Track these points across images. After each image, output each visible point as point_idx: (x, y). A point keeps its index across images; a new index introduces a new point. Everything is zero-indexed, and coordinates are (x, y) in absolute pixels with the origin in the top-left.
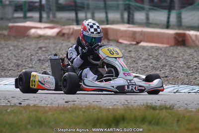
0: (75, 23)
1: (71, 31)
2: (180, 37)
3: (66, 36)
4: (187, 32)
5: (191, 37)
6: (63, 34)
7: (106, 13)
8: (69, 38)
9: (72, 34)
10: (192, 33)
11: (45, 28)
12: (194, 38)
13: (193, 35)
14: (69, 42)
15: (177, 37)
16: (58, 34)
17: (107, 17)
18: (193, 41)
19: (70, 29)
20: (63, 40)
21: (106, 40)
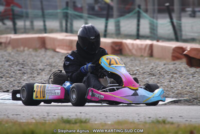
0: (13, 32)
1: (8, 40)
2: (116, 46)
3: (3, 45)
4: (124, 41)
5: (127, 46)
6: (1, 43)
7: (44, 22)
8: (6, 47)
9: (9, 43)
10: (129, 41)
12: (130, 47)
13: (129, 43)
14: (6, 51)
15: (114, 46)
17: (45, 25)
18: (130, 50)
19: (7, 38)
21: (43, 50)
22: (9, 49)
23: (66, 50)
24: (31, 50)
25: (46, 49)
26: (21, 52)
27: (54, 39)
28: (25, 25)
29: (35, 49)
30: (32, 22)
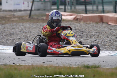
0: (85, 13)
1: (82, 17)
6: (77, 19)
7: (103, 6)
8: (80, 21)
9: (82, 19)
11: (67, 15)
14: (79, 24)
16: (74, 19)
17: (103, 9)
20: (76, 23)
21: (101, 23)
22: (82, 23)
23: (114, 23)
24: (94, 23)
25: (103, 22)
26: (88, 24)
27: (107, 17)
28: (93, 9)
29: (97, 23)
30: (97, 7)
